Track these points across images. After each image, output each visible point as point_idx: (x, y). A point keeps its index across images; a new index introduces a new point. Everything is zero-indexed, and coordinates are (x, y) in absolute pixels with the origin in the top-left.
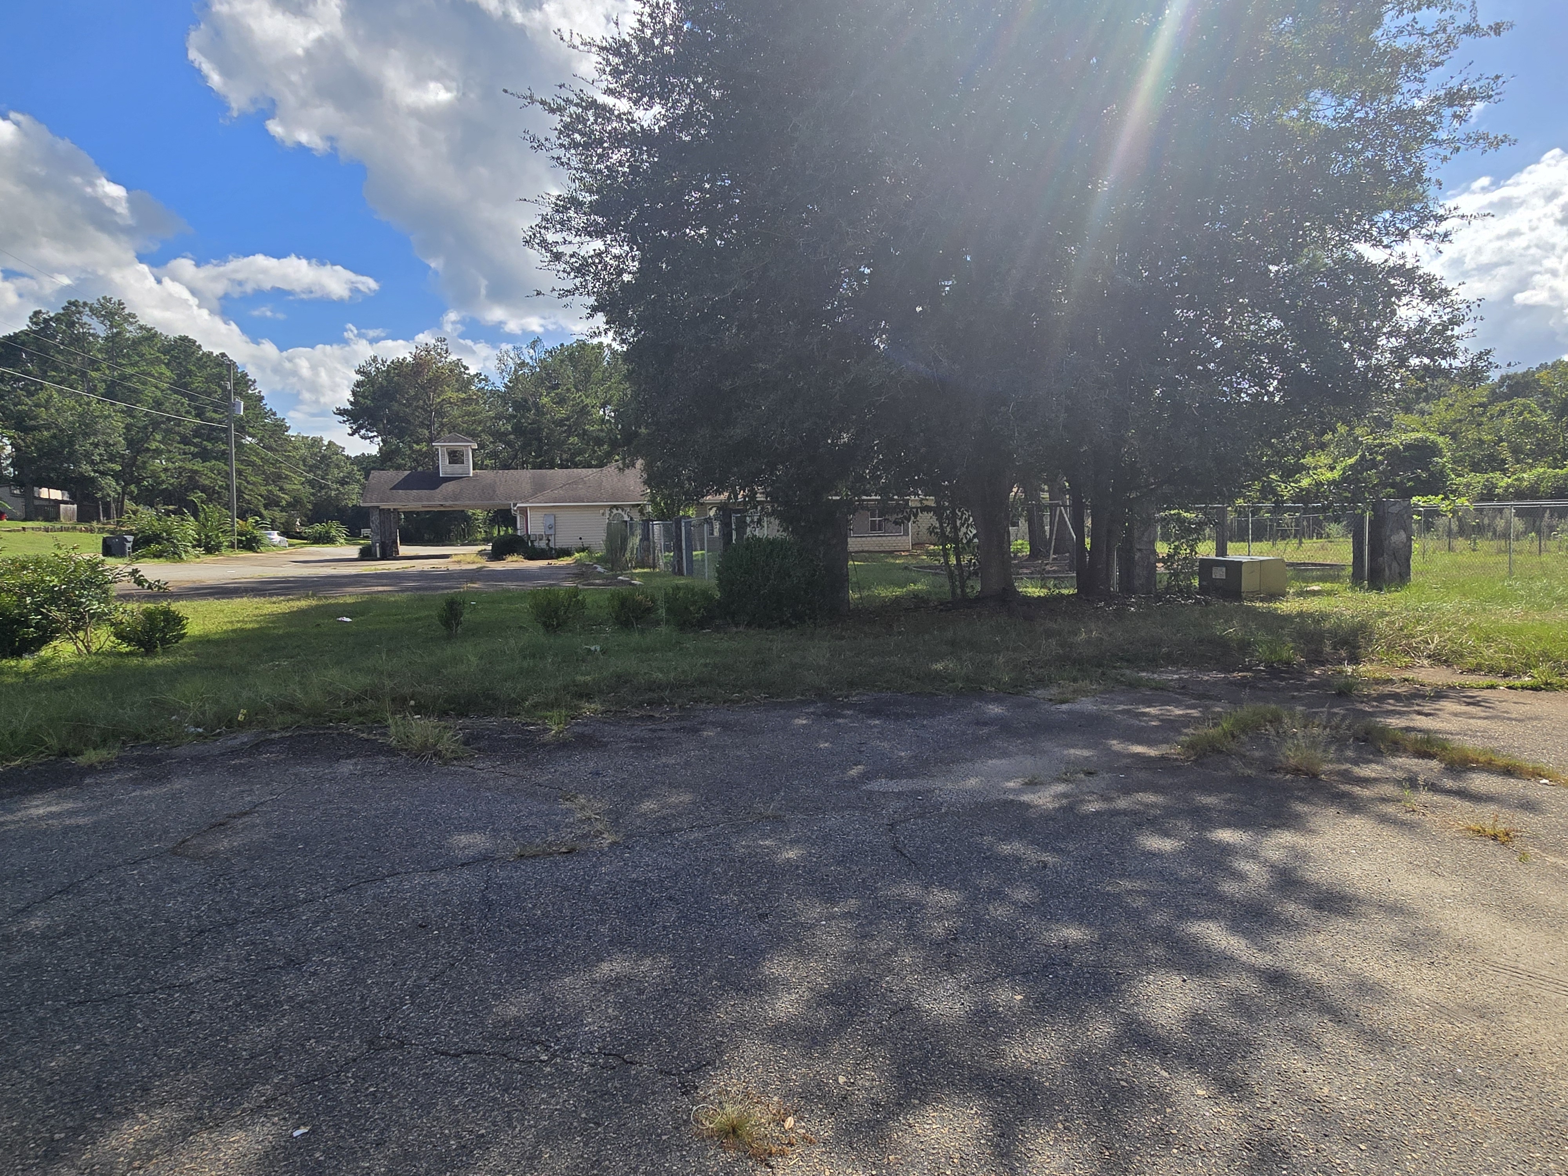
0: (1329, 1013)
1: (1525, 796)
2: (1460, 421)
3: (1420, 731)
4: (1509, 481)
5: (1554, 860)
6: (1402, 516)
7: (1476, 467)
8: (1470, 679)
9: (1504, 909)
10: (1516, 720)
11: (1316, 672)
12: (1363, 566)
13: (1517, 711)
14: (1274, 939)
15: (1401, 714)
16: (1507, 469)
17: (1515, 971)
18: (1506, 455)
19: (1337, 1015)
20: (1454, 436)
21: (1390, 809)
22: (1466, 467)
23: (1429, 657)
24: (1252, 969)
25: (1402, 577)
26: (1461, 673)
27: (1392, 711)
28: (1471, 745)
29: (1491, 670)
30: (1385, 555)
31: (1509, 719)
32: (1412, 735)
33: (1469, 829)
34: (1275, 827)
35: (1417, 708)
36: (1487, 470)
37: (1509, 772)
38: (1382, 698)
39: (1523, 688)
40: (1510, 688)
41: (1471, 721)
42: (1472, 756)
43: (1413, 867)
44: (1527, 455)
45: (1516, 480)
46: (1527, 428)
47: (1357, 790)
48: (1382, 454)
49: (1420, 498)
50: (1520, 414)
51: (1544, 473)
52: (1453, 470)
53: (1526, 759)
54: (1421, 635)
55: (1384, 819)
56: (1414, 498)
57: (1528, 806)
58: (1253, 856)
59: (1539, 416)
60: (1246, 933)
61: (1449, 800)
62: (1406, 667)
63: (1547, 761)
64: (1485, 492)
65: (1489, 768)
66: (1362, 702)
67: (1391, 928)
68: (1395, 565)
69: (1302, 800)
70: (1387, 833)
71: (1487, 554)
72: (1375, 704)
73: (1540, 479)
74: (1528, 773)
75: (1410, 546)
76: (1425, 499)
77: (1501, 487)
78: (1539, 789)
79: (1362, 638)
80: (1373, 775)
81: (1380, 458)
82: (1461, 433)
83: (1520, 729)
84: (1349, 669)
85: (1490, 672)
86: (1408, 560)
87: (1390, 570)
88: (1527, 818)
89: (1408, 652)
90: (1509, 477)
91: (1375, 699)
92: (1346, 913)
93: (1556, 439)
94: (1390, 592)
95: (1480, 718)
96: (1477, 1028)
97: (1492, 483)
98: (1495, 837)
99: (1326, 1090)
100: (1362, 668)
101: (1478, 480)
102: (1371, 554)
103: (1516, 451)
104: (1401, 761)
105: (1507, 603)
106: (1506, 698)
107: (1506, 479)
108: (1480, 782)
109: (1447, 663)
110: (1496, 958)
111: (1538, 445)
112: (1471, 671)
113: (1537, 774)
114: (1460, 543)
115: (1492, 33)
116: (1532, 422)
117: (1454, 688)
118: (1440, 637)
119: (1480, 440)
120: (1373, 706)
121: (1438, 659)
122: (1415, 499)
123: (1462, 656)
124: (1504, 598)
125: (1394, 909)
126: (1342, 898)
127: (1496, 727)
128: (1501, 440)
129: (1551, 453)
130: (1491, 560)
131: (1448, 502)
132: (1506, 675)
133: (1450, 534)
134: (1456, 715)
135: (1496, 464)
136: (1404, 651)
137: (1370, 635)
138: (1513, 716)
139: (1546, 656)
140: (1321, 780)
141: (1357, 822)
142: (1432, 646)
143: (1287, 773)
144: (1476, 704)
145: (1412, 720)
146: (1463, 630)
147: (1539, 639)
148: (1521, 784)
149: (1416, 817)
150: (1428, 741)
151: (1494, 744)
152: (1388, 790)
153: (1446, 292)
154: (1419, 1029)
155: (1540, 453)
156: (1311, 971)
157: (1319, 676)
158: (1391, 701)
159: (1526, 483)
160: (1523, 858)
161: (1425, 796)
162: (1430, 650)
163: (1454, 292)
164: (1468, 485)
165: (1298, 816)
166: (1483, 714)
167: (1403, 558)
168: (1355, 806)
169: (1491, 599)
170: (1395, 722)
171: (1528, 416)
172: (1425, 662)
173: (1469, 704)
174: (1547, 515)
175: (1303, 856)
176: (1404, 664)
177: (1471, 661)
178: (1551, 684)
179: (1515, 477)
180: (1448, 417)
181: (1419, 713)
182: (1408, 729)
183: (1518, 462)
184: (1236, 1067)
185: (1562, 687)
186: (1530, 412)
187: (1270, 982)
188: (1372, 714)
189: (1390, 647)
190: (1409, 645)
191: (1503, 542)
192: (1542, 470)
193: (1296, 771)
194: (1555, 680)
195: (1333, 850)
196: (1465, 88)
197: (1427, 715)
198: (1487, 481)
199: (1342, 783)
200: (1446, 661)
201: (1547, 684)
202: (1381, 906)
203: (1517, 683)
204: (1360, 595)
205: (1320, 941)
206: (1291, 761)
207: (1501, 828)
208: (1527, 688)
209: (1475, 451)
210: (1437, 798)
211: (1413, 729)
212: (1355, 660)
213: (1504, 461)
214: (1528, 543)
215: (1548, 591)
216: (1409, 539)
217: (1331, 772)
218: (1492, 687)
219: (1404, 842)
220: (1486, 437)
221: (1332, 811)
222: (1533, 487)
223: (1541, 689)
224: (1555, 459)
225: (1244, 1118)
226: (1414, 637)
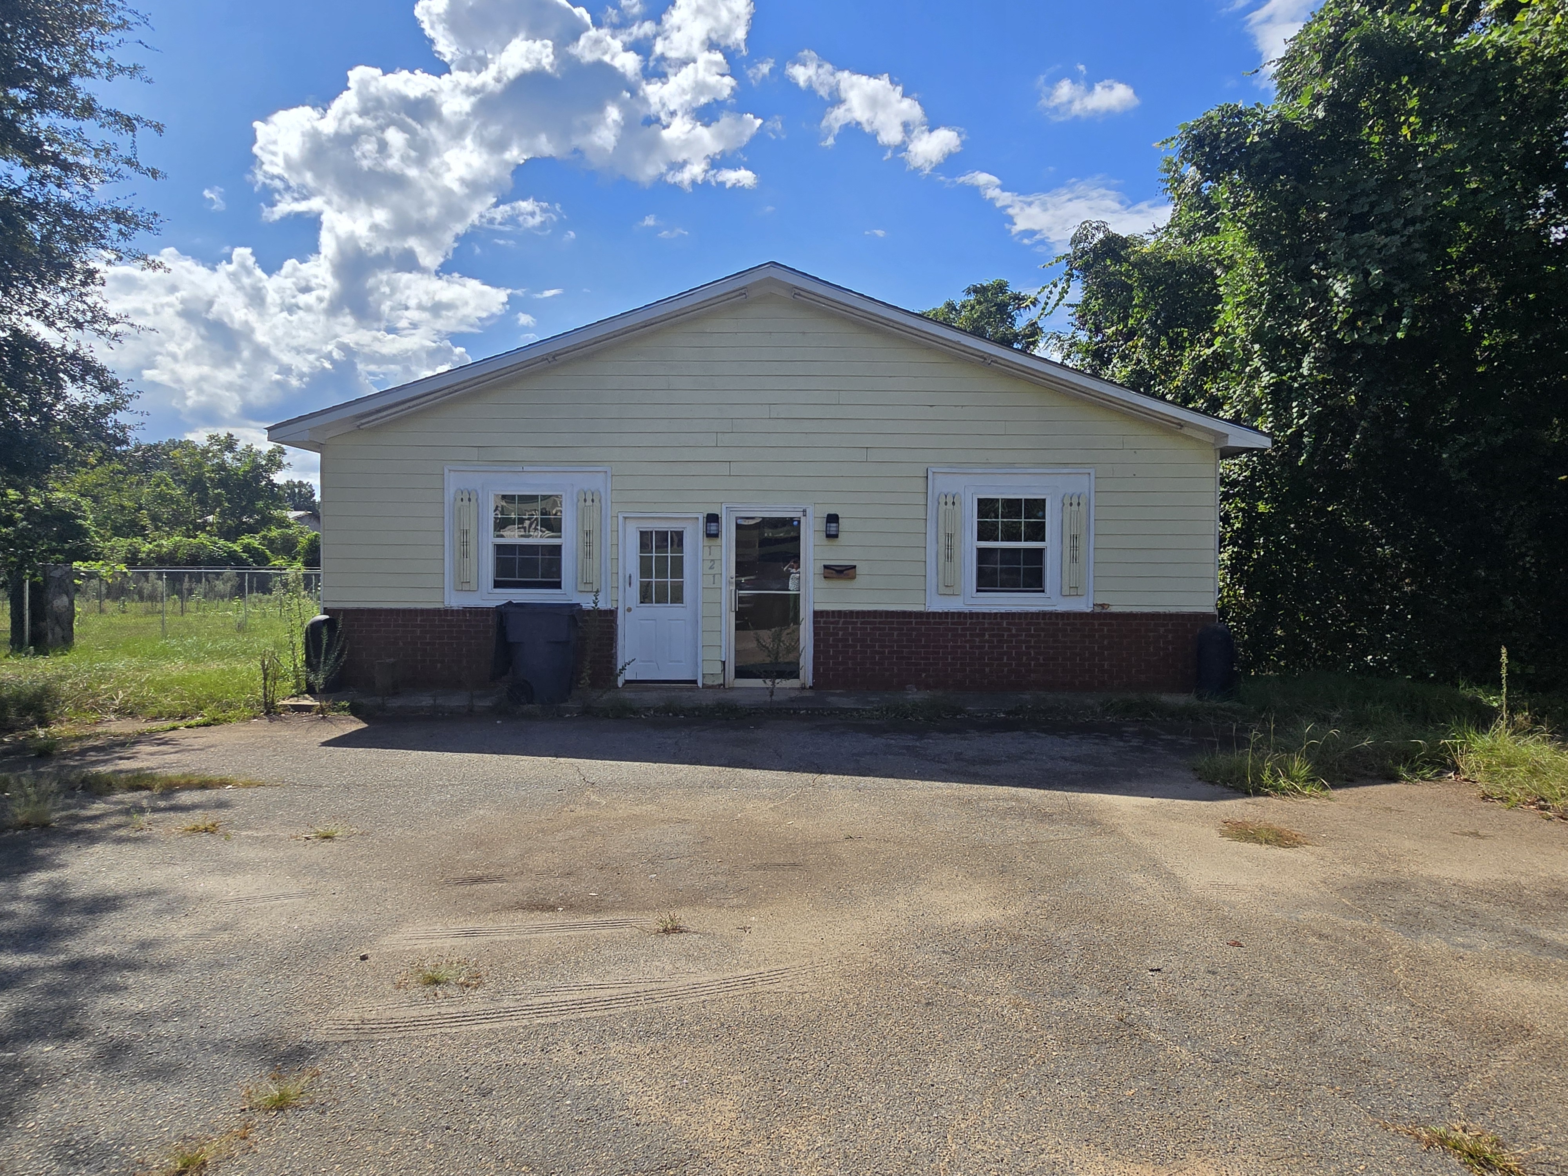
0: (125, 968)
1: (219, 799)
2: (101, 485)
3: (127, 772)
4: (151, 546)
5: (245, 833)
6: (64, 581)
7: (118, 531)
8: (155, 725)
9: (223, 870)
10: (198, 749)
11: (6, 740)
12: (23, 632)
13: (198, 743)
14: (62, 944)
15: (105, 762)
16: (147, 535)
17: (239, 900)
18: (147, 522)
19: (132, 966)
20: (96, 499)
21: (123, 832)
22: (108, 530)
23: (115, 711)
24: (53, 968)
25: (66, 641)
26: (146, 722)
27: (95, 761)
28: (173, 773)
29: (171, 716)
30: (48, 620)
31: (193, 750)
32: (122, 776)
33: (186, 830)
34: (25, 872)
35: (117, 755)
36: (128, 534)
37: (204, 786)
38: (83, 752)
39: (198, 726)
40: (188, 727)
41: (165, 756)
42: (175, 781)
43: (152, 865)
44: (164, 523)
45: (157, 546)
46: (163, 499)
47: (89, 826)
48: (20, 511)
49: (81, 563)
50: (158, 485)
51: (181, 541)
52: (96, 532)
53: (213, 774)
54: (106, 693)
55: (120, 841)
56: (74, 563)
57: (222, 805)
58: (16, 898)
59: (174, 489)
60: (35, 950)
61: (167, 815)
62: (97, 723)
63: (228, 772)
64: (129, 556)
65: (189, 786)
66: (65, 759)
67: (153, 905)
68: (58, 629)
69: (42, 846)
70: (127, 849)
71: (136, 615)
72: (78, 758)
73: (177, 547)
74: (217, 784)
75: (74, 610)
76: (86, 564)
77: (144, 552)
78: (225, 795)
79: (48, 701)
80: (98, 813)
81: (18, 515)
82: (103, 497)
83: (203, 755)
84: (41, 732)
85: (169, 717)
86: (71, 623)
87: (53, 634)
88: (224, 812)
89: (96, 710)
90: (150, 543)
91: (77, 754)
92: (115, 908)
93: (188, 511)
94: (56, 656)
95: (171, 753)
96: (225, 936)
97: (135, 548)
98: (206, 830)
99: (141, 1006)
100: (54, 729)
101: (122, 544)
102: (31, 618)
103: (155, 518)
104: (119, 797)
105: (169, 659)
106: (187, 735)
107: (147, 545)
108: (185, 798)
109: (132, 715)
110: (225, 898)
111: (173, 515)
112: (154, 719)
113: (223, 783)
114: (108, 604)
115: (150, 174)
116: (168, 494)
117: (144, 734)
118: (123, 692)
119: (121, 506)
120: (77, 760)
121: (123, 712)
122: (76, 564)
123: (144, 706)
124: (167, 654)
125: (151, 894)
126: (106, 901)
127: (186, 758)
128: (141, 508)
129: (185, 523)
130: (142, 621)
131: (108, 568)
132: (183, 718)
133: (99, 596)
134: (152, 754)
135: (134, 529)
136: (91, 709)
137: (56, 698)
138: (196, 747)
139: (211, 698)
140: (53, 827)
141: (98, 849)
142: (117, 702)
143: (16, 830)
144: (165, 743)
145: (116, 765)
146: (142, 685)
147: (203, 685)
148: (214, 792)
149: (144, 833)
150: (139, 777)
151: (187, 770)
152: (114, 820)
153: (116, 383)
154: (190, 951)
155: (175, 522)
156: (100, 950)
157: (10, 743)
158: (91, 753)
159: (165, 550)
160: (228, 837)
161: (148, 816)
162: (115, 705)
163: (124, 386)
164: (112, 549)
165: (43, 858)
166: (173, 750)
167: (66, 620)
168: (92, 838)
169: (154, 656)
170: (102, 769)
171: (165, 488)
172: (112, 717)
173: (159, 745)
174: (186, 579)
175: (64, 884)
176: (93, 721)
177: (154, 710)
178: (217, 720)
179: (155, 543)
180: (90, 480)
181: (121, 758)
182: (115, 772)
183: (157, 528)
184: (69, 1024)
185: (225, 720)
186: (166, 485)
187: (73, 970)
188: (81, 766)
189: (78, 707)
190: (96, 703)
191: (150, 604)
192: (178, 539)
193: (26, 826)
194: (220, 716)
195: (85, 873)
196: (130, 213)
197: (128, 758)
198: (130, 545)
199: (74, 825)
200: (130, 713)
201: (214, 720)
202: (139, 896)
203: (193, 722)
204: (27, 661)
205: (101, 932)
206: (20, 818)
207: (209, 823)
208: (200, 726)
209: (117, 515)
210: (157, 816)
211: (121, 771)
212: (44, 723)
213: (144, 528)
214: (171, 604)
215: (200, 647)
216: (72, 603)
217: (61, 819)
218: (174, 729)
219: (144, 852)
220: (126, 503)
221: (74, 846)
222: (171, 553)
223: (211, 725)
224: (188, 529)
225: (89, 1044)
226: (99, 696)
